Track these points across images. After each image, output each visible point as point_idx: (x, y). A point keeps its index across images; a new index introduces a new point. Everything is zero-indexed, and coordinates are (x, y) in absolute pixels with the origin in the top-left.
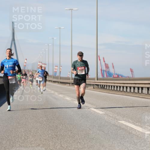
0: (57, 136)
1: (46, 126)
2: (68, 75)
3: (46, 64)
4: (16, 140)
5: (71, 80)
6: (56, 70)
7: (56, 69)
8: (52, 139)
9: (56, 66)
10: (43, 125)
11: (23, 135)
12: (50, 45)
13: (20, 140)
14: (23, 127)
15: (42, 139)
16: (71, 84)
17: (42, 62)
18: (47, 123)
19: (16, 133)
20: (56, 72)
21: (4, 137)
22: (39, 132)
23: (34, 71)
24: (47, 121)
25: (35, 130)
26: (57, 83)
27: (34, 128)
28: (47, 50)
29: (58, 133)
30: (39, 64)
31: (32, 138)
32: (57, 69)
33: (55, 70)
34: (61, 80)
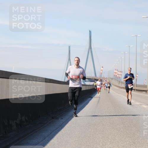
0: (134, 143)
1: (124, 133)
2: (145, 83)
3: (122, 72)
4: (94, 146)
8: (130, 146)
10: (120, 132)
11: (101, 141)
12: (126, 52)
13: (98, 146)
14: (101, 133)
15: (120, 146)
17: (118, 70)
18: (124, 130)
19: (94, 139)
21: (83, 143)
22: (117, 139)
23: (111, 78)
24: (124, 128)
25: (113, 137)
26: (134, 91)
27: (111, 135)
28: (123, 57)
29: (136, 140)
30: (115, 71)
31: (110, 145)
34: (137, 88)
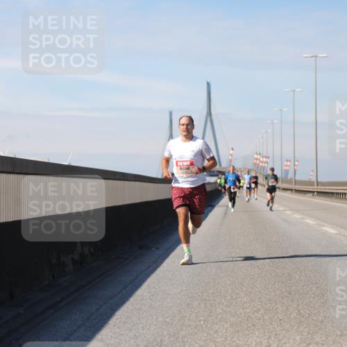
2: (311, 177)
5: (316, 187)
6: (288, 168)
7: (287, 166)
9: (287, 161)
16: (316, 193)
20: (287, 171)
26: (290, 192)
32: (289, 166)
33: (285, 168)
34: (296, 186)
